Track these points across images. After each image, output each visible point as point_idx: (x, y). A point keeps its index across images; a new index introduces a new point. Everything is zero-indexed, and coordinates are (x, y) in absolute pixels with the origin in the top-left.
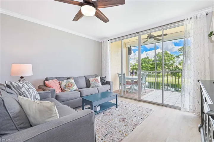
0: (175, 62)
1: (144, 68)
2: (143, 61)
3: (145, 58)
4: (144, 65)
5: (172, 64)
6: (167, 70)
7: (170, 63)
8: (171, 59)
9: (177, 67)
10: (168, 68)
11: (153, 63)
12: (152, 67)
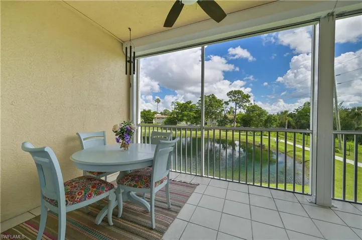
0: (223, 110)
1: (185, 118)
2: (183, 107)
3: (187, 103)
4: (186, 113)
5: (220, 112)
6: (215, 121)
7: (218, 111)
8: (219, 106)
9: (225, 116)
10: (215, 118)
11: (196, 110)
12: (195, 116)
